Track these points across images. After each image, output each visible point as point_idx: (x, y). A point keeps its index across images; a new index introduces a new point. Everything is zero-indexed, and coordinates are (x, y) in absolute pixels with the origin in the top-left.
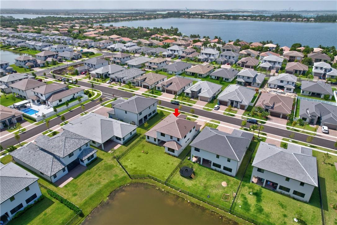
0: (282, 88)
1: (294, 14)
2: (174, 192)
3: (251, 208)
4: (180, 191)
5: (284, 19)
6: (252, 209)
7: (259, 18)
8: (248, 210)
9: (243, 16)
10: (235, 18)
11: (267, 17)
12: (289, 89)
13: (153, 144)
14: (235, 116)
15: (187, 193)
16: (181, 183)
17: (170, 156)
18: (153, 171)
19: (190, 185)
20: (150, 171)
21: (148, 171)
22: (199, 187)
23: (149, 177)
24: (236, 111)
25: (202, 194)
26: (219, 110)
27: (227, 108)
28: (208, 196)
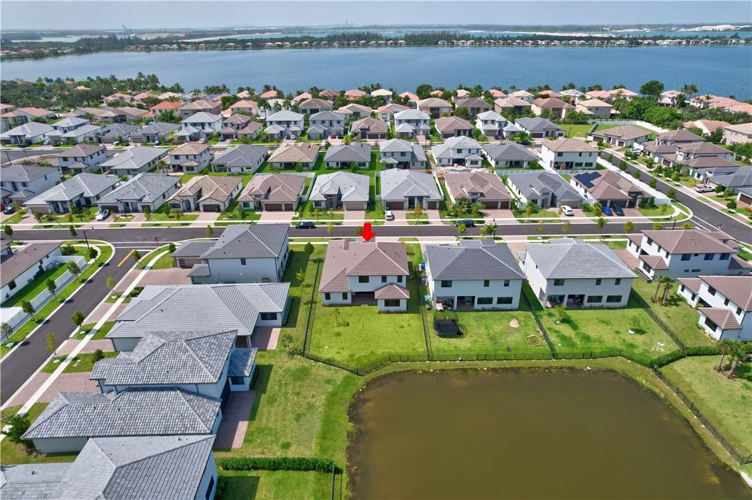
0: (461, 162)
1: (368, 33)
2: (451, 365)
3: (574, 341)
4: (461, 360)
5: (354, 42)
6: (577, 340)
7: (307, 42)
8: (573, 345)
9: (272, 40)
10: (258, 44)
11: (322, 39)
12: (474, 163)
13: (342, 305)
14: (430, 223)
15: (475, 358)
16: (453, 348)
17: (394, 316)
18: (388, 348)
19: (469, 345)
20: (383, 351)
21: (380, 351)
22: (483, 342)
23: (391, 359)
24: (426, 214)
25: (496, 350)
26: (396, 220)
27: (407, 214)
28: (508, 349)
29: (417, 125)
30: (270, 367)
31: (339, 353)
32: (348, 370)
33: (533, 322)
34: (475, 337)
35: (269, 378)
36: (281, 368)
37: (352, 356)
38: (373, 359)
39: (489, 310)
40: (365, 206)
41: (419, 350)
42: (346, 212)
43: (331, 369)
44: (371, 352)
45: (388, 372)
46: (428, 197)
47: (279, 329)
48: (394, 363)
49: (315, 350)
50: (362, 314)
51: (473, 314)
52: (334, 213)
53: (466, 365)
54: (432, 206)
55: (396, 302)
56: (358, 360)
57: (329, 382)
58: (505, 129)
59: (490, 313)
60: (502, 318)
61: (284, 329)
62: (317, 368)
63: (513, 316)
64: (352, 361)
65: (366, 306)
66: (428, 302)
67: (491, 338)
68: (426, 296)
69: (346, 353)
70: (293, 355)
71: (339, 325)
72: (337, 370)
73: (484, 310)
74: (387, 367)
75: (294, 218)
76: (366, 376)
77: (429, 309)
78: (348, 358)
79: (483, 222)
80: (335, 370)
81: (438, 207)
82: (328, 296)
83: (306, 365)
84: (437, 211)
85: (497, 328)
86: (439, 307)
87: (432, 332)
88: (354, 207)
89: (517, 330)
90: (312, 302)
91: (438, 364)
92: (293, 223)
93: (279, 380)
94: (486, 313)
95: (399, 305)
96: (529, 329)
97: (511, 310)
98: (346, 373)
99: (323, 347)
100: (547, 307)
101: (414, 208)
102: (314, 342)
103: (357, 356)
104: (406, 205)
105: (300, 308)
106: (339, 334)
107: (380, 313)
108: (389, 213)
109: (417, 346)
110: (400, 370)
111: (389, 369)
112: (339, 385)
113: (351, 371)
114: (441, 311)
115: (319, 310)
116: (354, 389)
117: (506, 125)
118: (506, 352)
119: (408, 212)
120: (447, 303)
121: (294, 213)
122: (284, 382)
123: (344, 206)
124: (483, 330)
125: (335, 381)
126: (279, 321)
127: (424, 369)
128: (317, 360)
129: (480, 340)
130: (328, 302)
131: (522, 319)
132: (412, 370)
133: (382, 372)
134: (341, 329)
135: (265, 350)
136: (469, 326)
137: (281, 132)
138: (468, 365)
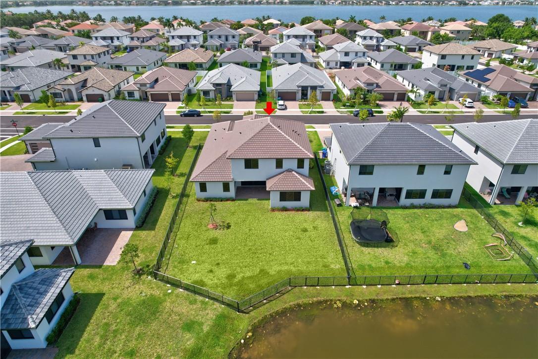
2: (385, 293)
12: (360, 65)
13: (222, 200)
14: (325, 113)
15: (419, 281)
16: (383, 264)
17: (292, 213)
18: (287, 264)
19: (406, 259)
20: (278, 268)
21: (273, 270)
22: (425, 254)
23: (292, 283)
24: (319, 105)
25: (448, 267)
26: (288, 110)
27: (299, 104)
28: (466, 266)
29: (304, 40)
30: (100, 296)
31: (211, 271)
32: (223, 303)
33: (484, 223)
34: (411, 246)
35: (90, 319)
36: (115, 299)
37: (231, 277)
38: (264, 281)
39: (420, 207)
40: (256, 97)
41: (332, 266)
42: (235, 103)
43: (196, 300)
44: (262, 271)
45: (287, 305)
46: (322, 87)
47: (130, 233)
48: (297, 289)
49: (175, 267)
50: (249, 211)
51: (399, 212)
52: (223, 103)
53: (408, 291)
54: (326, 96)
55: (296, 196)
56: (240, 283)
57: (189, 326)
58: (382, 44)
59: (422, 210)
60: (441, 217)
61: (139, 232)
62: (174, 298)
63: (455, 216)
64: (231, 285)
65: (253, 201)
66: (337, 196)
67: (436, 248)
68: (332, 189)
69: (222, 273)
70: (140, 275)
71: (216, 228)
72: (206, 303)
73: (413, 207)
74: (285, 296)
75: (180, 108)
76: (252, 313)
77: (340, 205)
78: (224, 281)
79: (382, 112)
80: (203, 302)
81: (332, 97)
82: (203, 187)
83: (157, 293)
84: (331, 102)
85: (439, 233)
86: (353, 202)
87: (349, 238)
88: (245, 97)
89: (468, 235)
90: (183, 195)
91: (364, 292)
92: (178, 112)
93: (107, 324)
94: (416, 210)
95: (299, 200)
96: (484, 234)
97: (450, 207)
98: (220, 308)
99: (188, 262)
100: (495, 204)
101: (307, 99)
102: (177, 252)
103: (239, 277)
104: (299, 95)
105: (167, 203)
106: (214, 241)
107: (273, 210)
108: (281, 102)
109: (330, 259)
110: (306, 301)
111: (289, 300)
112: (208, 333)
113: (228, 305)
114: (356, 207)
115: (192, 205)
116: (230, 340)
117: (383, 41)
118: (463, 272)
119: (301, 103)
120: (364, 197)
121: (181, 103)
122: (114, 327)
123: (234, 97)
124: (419, 236)
125: (201, 324)
126: (131, 221)
127: (344, 298)
128: (176, 284)
129: (419, 250)
130: (204, 195)
131: (469, 219)
132: (326, 301)
133: (277, 306)
134: (217, 234)
135: (100, 267)
136: (400, 229)
137: (182, 45)
138: (411, 292)
